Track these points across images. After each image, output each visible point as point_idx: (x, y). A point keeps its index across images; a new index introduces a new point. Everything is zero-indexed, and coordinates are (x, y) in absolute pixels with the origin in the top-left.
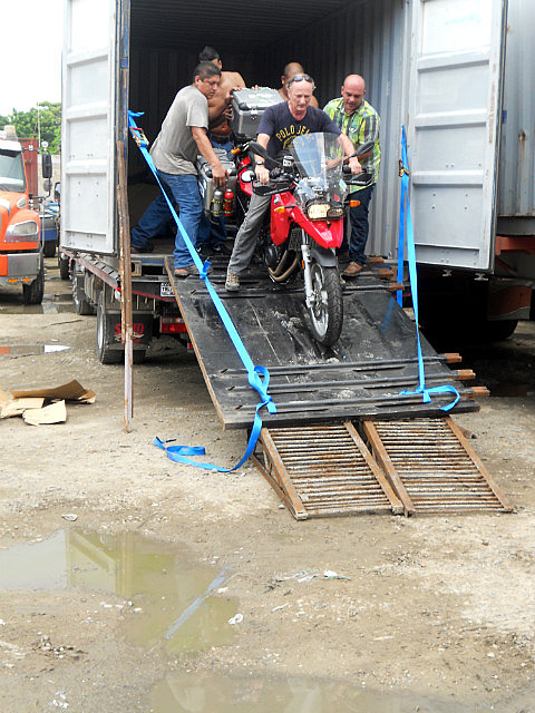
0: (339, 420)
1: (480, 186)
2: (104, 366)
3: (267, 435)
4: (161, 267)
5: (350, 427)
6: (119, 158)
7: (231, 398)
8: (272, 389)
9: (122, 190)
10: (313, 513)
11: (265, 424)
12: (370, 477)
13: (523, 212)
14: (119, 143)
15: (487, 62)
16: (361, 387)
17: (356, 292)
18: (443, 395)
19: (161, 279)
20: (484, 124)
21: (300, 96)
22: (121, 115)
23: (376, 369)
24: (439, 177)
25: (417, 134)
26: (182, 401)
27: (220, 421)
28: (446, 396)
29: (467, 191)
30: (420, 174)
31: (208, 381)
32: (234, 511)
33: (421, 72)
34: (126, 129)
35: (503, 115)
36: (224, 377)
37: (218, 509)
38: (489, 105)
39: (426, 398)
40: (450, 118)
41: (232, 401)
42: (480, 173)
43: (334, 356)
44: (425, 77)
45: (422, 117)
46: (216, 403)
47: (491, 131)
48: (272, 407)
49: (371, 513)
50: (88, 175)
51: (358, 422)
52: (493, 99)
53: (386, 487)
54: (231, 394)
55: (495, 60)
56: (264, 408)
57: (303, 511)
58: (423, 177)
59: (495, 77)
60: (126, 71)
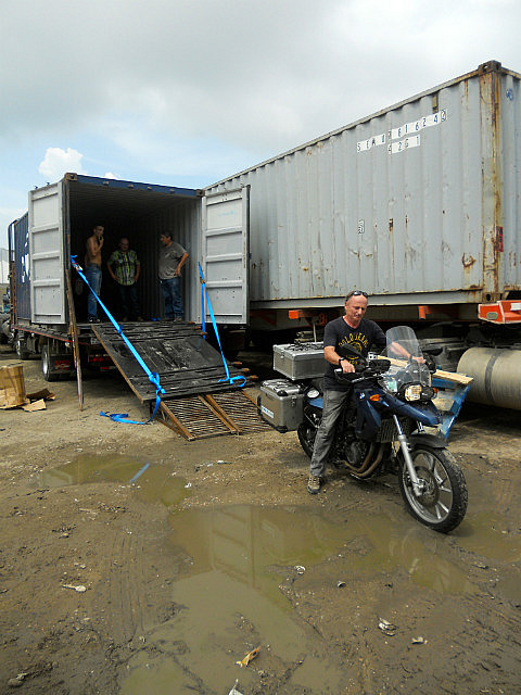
0: (195, 395)
3: (163, 404)
4: (90, 330)
5: (200, 398)
6: (67, 278)
8: (162, 382)
9: (70, 294)
10: (196, 437)
12: (217, 419)
14: (67, 270)
15: (241, 232)
16: (201, 379)
18: (239, 380)
20: (240, 260)
22: (67, 257)
23: (205, 370)
24: (220, 284)
29: (233, 290)
30: (210, 283)
31: (128, 381)
33: (207, 237)
34: (70, 264)
35: (249, 256)
36: (136, 379)
38: (243, 251)
39: (232, 383)
40: (224, 257)
41: (143, 390)
43: (184, 366)
44: (209, 241)
45: (210, 258)
47: (244, 262)
48: (163, 391)
49: (221, 435)
51: (204, 395)
52: (244, 248)
53: (225, 423)
54: (142, 387)
55: (245, 231)
56: (160, 392)
57: (192, 436)
59: (245, 238)
60: (69, 236)
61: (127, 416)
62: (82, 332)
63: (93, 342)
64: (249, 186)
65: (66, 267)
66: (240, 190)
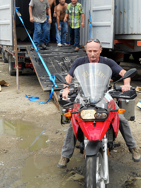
1: (110, 26)
2: (11, 76)
3: (55, 93)
4: (26, 49)
6: (13, 20)
7: (45, 84)
8: (56, 81)
9: (14, 29)
13: (121, 33)
14: (13, 16)
19: (25, 52)
22: (13, 8)
24: (99, 24)
25: (93, 12)
26: (32, 85)
27: (42, 90)
29: (107, 27)
30: (94, 23)
31: (39, 79)
32: (47, 113)
34: (15, 12)
36: (43, 78)
37: (42, 113)
38: (112, 5)
42: (110, 22)
45: (94, 8)
46: (41, 85)
47: (112, 11)
50: (5, 24)
52: (113, 3)
61: (38, 98)
63: (26, 56)
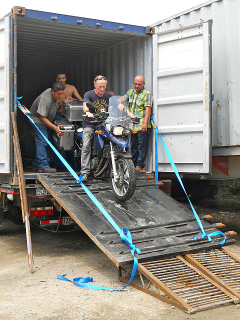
0: (174, 255)
1: (202, 132)
3: (142, 267)
4: (34, 180)
5: (180, 258)
6: (13, 121)
7: (113, 248)
8: (135, 240)
9: (16, 139)
10: (197, 309)
11: (140, 261)
12: (210, 284)
14: (12, 113)
15: (202, 72)
16: (174, 236)
17: (141, 188)
18: (217, 237)
19: (35, 186)
20: (202, 102)
21: (101, 87)
23: (174, 225)
25: (158, 108)
28: (219, 237)
29: (192, 135)
30: (162, 128)
31: (96, 239)
33: (159, 78)
34: (15, 106)
35: (212, 97)
36: (103, 237)
38: (205, 92)
39: (210, 240)
40: (180, 99)
41: (115, 250)
42: (201, 125)
43: (151, 221)
44: (162, 82)
45: (161, 100)
46: (107, 251)
47: (206, 104)
48: (139, 251)
49: (222, 305)
51: (183, 254)
52: (206, 89)
53: (223, 290)
54: (112, 246)
55: (206, 70)
56: (136, 252)
57: (191, 308)
58: (164, 129)
59: (207, 78)
60: (15, 75)
61: (91, 280)
62: (28, 182)
63: (39, 193)
64: (211, 22)
65: (12, 109)
66: (200, 26)
